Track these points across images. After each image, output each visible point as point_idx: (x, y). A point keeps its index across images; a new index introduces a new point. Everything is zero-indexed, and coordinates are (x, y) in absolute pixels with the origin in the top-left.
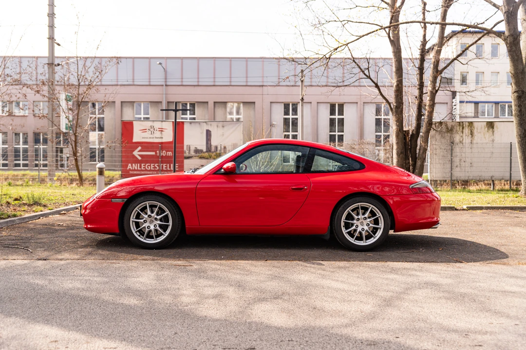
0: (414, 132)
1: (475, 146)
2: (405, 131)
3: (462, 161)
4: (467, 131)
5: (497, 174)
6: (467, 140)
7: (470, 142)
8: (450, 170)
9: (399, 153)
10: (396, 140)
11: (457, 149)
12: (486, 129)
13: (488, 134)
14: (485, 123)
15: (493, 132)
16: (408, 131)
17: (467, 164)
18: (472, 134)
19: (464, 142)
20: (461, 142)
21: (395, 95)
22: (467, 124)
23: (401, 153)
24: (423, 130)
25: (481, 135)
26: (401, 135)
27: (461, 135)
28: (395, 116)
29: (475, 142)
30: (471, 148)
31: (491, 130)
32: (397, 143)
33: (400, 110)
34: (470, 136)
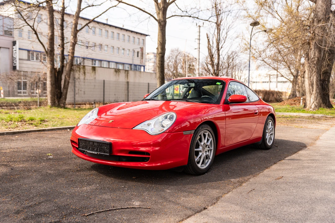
0: (60, 70)
1: (86, 81)
2: (55, 69)
3: (79, 90)
4: (82, 70)
5: (97, 99)
6: (82, 77)
7: (83, 78)
8: (73, 96)
9: (53, 83)
10: (51, 75)
11: (77, 83)
12: (92, 71)
13: (93, 74)
14: (91, 67)
15: (95, 73)
16: (56, 68)
17: (82, 93)
18: (85, 73)
19: (80, 78)
20: (79, 78)
21: (50, 42)
22: (82, 67)
23: (54, 84)
24: (67, 68)
25: (90, 75)
26: (53, 71)
27: (79, 73)
28: (50, 57)
29: (86, 78)
30: (84, 82)
31: (94, 72)
32: (51, 77)
33: (53, 53)
34: (84, 74)
